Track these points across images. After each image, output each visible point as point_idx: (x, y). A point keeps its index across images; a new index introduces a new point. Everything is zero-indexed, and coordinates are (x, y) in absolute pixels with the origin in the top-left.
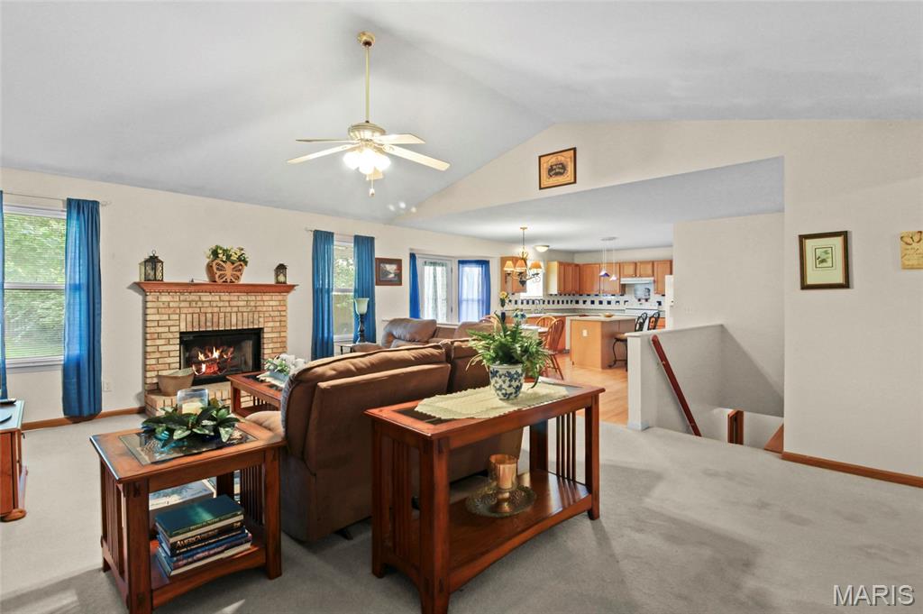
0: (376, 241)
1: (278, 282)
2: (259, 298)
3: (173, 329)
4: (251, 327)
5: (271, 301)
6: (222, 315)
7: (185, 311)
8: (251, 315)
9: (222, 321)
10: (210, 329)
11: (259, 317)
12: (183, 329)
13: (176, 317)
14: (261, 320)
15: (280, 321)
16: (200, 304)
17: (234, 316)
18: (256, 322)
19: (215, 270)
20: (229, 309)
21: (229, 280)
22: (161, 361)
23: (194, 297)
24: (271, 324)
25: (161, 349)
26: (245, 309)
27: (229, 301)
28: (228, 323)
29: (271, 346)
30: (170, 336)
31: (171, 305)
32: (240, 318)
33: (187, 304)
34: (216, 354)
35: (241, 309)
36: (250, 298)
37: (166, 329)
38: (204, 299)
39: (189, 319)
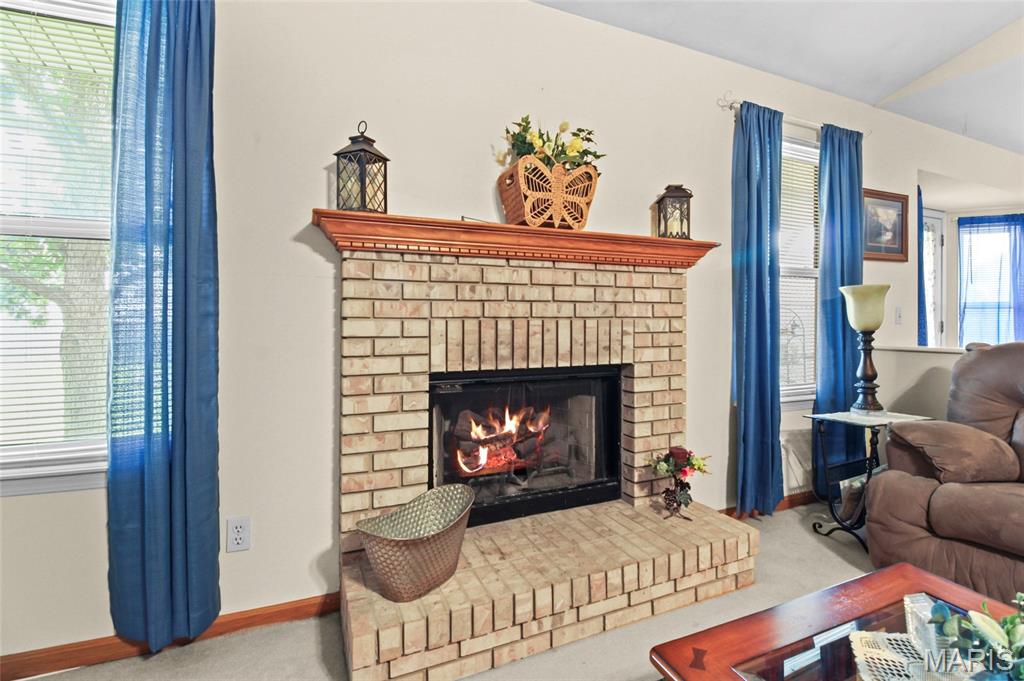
0: (865, 143)
2: (623, 280)
3: (413, 364)
5: (647, 285)
6: (536, 324)
7: (442, 309)
8: (604, 327)
9: (535, 342)
10: (508, 366)
11: (623, 333)
12: (439, 367)
13: (420, 328)
14: (628, 341)
15: (670, 347)
16: (481, 292)
17: (564, 325)
18: (616, 347)
19: (523, 186)
20: (552, 310)
21: (557, 223)
22: (380, 461)
23: (466, 270)
24: (648, 355)
25: (381, 423)
26: (589, 310)
27: (553, 286)
28: (550, 348)
29: (649, 414)
30: (405, 384)
31: (410, 290)
33: (448, 291)
34: (511, 425)
35: (582, 310)
36: (606, 279)
37: (394, 365)
38: (492, 276)
39: (454, 336)
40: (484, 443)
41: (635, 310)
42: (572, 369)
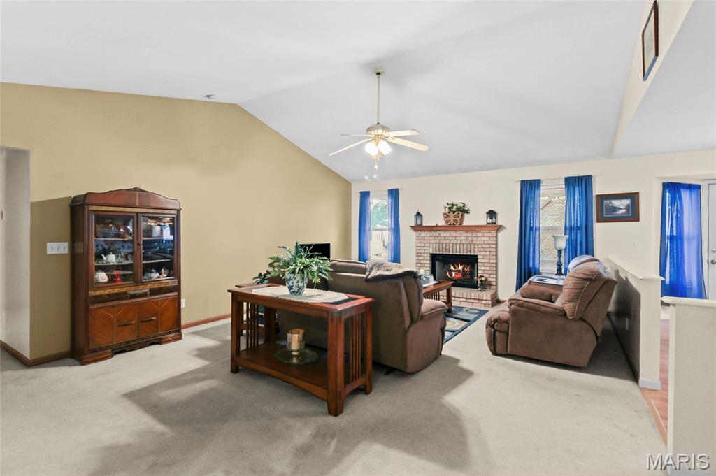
1: (487, 224)
2: (474, 235)
3: (428, 252)
4: (469, 254)
5: (484, 238)
6: (451, 245)
7: (433, 242)
8: (469, 246)
9: (451, 249)
10: (445, 253)
11: (475, 247)
12: (432, 252)
13: (428, 245)
14: (476, 250)
15: (489, 251)
16: (439, 238)
17: (458, 245)
18: (472, 251)
20: (455, 242)
21: (452, 224)
22: (421, 268)
23: (436, 234)
24: (483, 253)
25: (421, 262)
26: (465, 242)
27: (455, 237)
28: (455, 250)
29: (483, 268)
30: (425, 255)
31: (426, 238)
32: (462, 248)
33: (433, 238)
34: (461, 268)
35: (463, 242)
36: (469, 235)
37: (423, 251)
38: (442, 235)
39: (434, 247)
40: (454, 271)
41: (478, 242)
42: (460, 255)
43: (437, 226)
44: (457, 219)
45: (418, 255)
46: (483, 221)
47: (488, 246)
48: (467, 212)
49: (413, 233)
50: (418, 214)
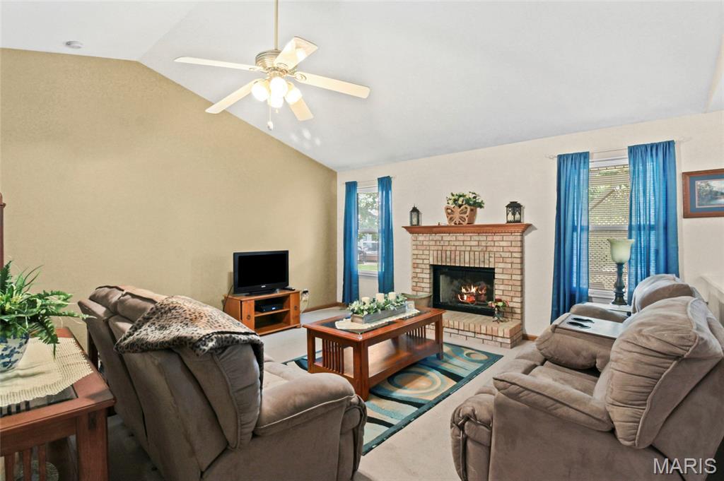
1: (508, 222)
2: (490, 238)
3: (426, 262)
4: (482, 266)
5: (503, 242)
6: (458, 253)
7: (432, 248)
8: (482, 255)
9: (458, 258)
11: (490, 257)
12: (432, 263)
13: (427, 252)
14: (492, 260)
15: (512, 263)
16: (442, 243)
17: (467, 254)
18: (487, 261)
20: (463, 248)
21: (458, 223)
22: (419, 284)
23: (438, 237)
24: (501, 265)
25: (419, 275)
26: (476, 249)
27: (464, 241)
28: (462, 260)
29: (501, 287)
30: (423, 266)
31: (425, 243)
32: (472, 257)
33: (434, 243)
34: (474, 289)
35: (474, 249)
36: (482, 238)
37: (421, 261)
38: (445, 238)
39: (435, 255)
40: (466, 294)
41: (495, 249)
42: (469, 267)
43: (439, 226)
44: (465, 216)
45: (415, 266)
46: (502, 218)
47: (508, 255)
48: (480, 205)
49: (409, 235)
50: (415, 210)
